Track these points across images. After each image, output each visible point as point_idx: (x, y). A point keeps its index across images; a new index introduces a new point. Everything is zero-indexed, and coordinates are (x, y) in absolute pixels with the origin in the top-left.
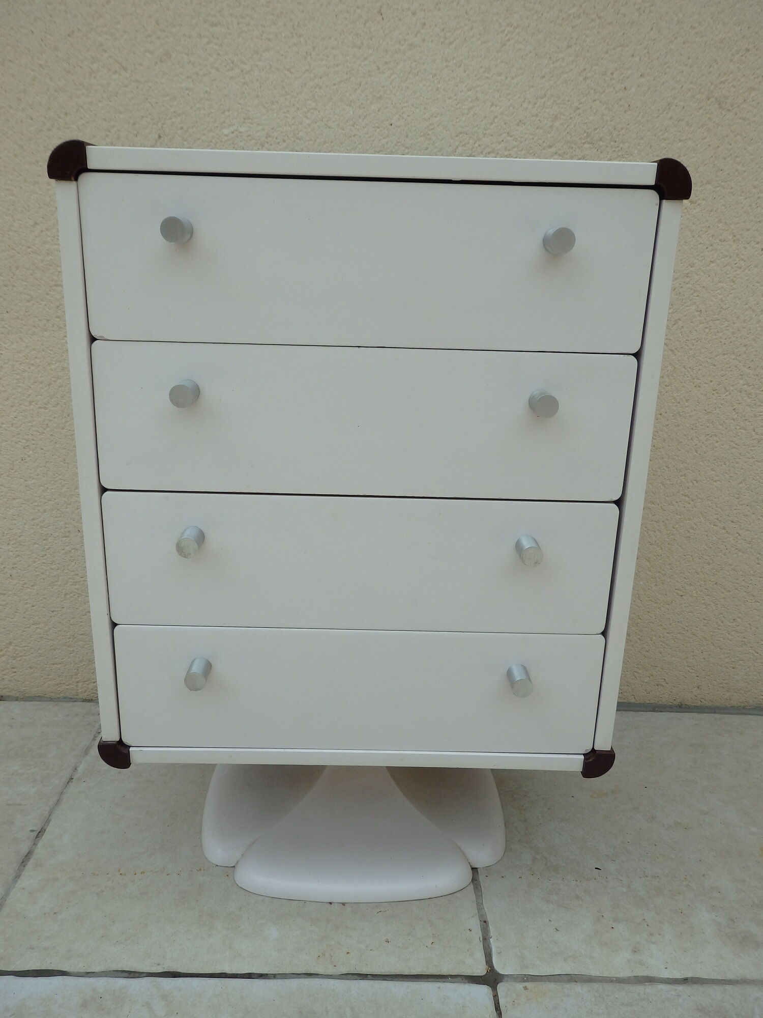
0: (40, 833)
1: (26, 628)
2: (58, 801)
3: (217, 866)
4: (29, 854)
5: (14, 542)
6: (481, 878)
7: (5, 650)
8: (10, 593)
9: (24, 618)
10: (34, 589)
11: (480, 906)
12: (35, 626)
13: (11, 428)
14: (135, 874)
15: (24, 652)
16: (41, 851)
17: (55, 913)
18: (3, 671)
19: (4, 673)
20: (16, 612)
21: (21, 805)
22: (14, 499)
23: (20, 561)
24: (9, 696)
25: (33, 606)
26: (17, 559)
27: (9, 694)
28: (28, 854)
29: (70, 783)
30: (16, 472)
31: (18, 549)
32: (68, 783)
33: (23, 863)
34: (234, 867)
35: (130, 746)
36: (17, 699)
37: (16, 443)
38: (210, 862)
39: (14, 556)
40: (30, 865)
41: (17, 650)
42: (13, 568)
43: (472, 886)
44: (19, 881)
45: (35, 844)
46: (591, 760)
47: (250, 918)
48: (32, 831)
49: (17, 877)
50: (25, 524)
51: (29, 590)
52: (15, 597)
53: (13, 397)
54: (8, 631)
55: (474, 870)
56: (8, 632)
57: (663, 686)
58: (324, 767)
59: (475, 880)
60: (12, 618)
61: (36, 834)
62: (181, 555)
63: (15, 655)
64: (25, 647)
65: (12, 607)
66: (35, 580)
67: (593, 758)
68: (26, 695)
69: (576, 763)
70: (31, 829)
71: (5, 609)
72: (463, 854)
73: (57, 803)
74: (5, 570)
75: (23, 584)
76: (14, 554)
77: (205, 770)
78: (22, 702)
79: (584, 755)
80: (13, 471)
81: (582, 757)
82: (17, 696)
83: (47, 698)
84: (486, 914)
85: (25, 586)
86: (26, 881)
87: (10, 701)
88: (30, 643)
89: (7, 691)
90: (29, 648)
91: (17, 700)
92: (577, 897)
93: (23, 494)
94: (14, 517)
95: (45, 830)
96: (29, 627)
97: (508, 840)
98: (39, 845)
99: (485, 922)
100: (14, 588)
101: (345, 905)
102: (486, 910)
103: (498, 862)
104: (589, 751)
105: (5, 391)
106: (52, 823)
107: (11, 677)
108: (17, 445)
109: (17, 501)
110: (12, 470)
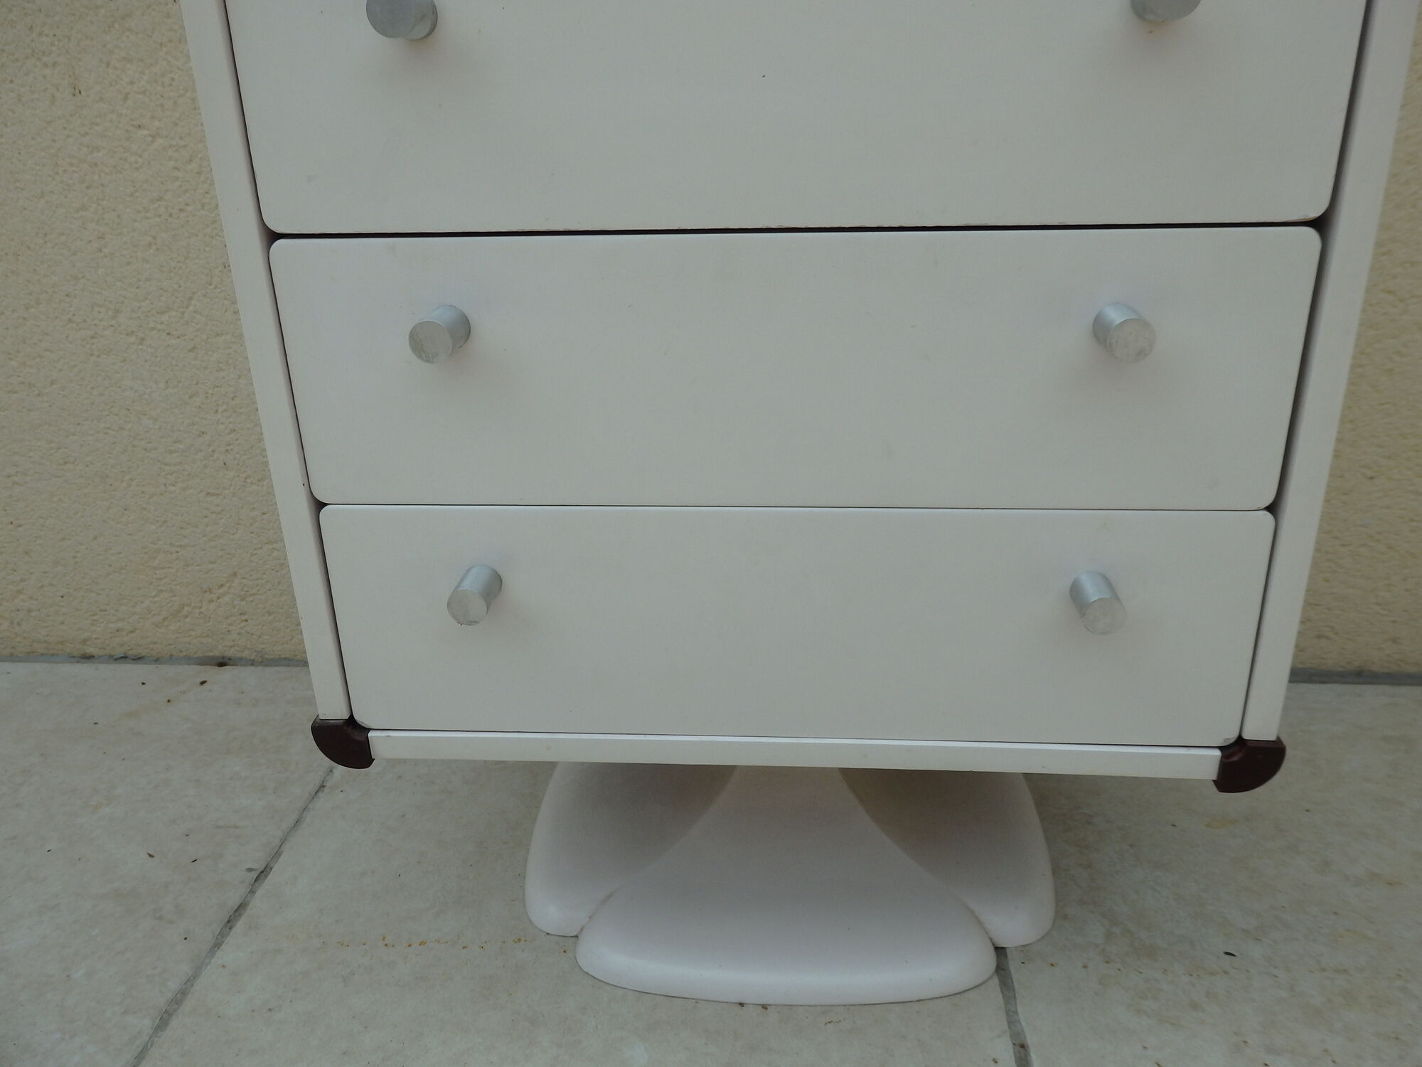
0: (263, 873)
1: (256, 549)
2: (298, 822)
3: (548, 934)
4: (241, 908)
5: (224, 407)
6: (1013, 966)
7: (228, 585)
8: (226, 492)
9: (252, 533)
10: (263, 486)
11: (1012, 1018)
12: (270, 547)
13: (202, 212)
14: (410, 946)
15: (258, 588)
16: (259, 904)
17: (270, 1010)
18: (227, 618)
19: (229, 621)
20: (238, 524)
21: (237, 828)
22: (218, 335)
23: (237, 440)
24: (241, 659)
25: (264, 514)
26: (232, 435)
27: (239, 655)
28: (239, 907)
29: (320, 794)
30: (216, 287)
31: (231, 420)
32: (316, 793)
33: (230, 923)
34: (577, 936)
35: (370, 730)
36: (253, 663)
37: (212, 237)
38: (536, 927)
39: (227, 431)
40: (240, 925)
41: (245, 585)
42: (227, 450)
43: (996, 980)
44: (219, 954)
45: (252, 892)
46: (1235, 759)
47: (599, 1026)
48: (250, 870)
49: (217, 945)
50: (240, 377)
51: (255, 487)
52: (235, 499)
53: (200, 156)
54: (229, 554)
55: (1000, 951)
56: (230, 556)
57: (1328, 638)
58: (731, 769)
59: (1001, 970)
60: (234, 534)
61: (254, 875)
62: (420, 357)
63: (243, 593)
64: (257, 579)
65: (231, 516)
66: (264, 470)
67: (1240, 755)
68: (267, 657)
69: (1207, 763)
70: (248, 867)
71: (221, 518)
72: (980, 923)
73: (295, 826)
74: (216, 455)
75: (246, 478)
76: (226, 428)
77: (538, 772)
78: (260, 668)
79: (1220, 748)
80: (213, 287)
81: (1218, 753)
82: (252, 658)
83: (298, 660)
84: (1023, 1030)
85: (249, 481)
86: (232, 953)
87: (242, 665)
88: (264, 573)
89: (237, 651)
90: (263, 581)
91: (252, 665)
92: (1194, 1006)
93: (232, 326)
94: (221, 365)
95: (271, 869)
96: (261, 548)
97: (1060, 899)
98: (259, 893)
99: (1023, 1046)
100: (231, 485)
101: (766, 1008)
102: (1024, 1024)
103: (1043, 937)
104: (1232, 741)
105: (185, 146)
106: (283, 858)
107: (241, 628)
108: (214, 242)
109: (223, 338)
110: (211, 284)
